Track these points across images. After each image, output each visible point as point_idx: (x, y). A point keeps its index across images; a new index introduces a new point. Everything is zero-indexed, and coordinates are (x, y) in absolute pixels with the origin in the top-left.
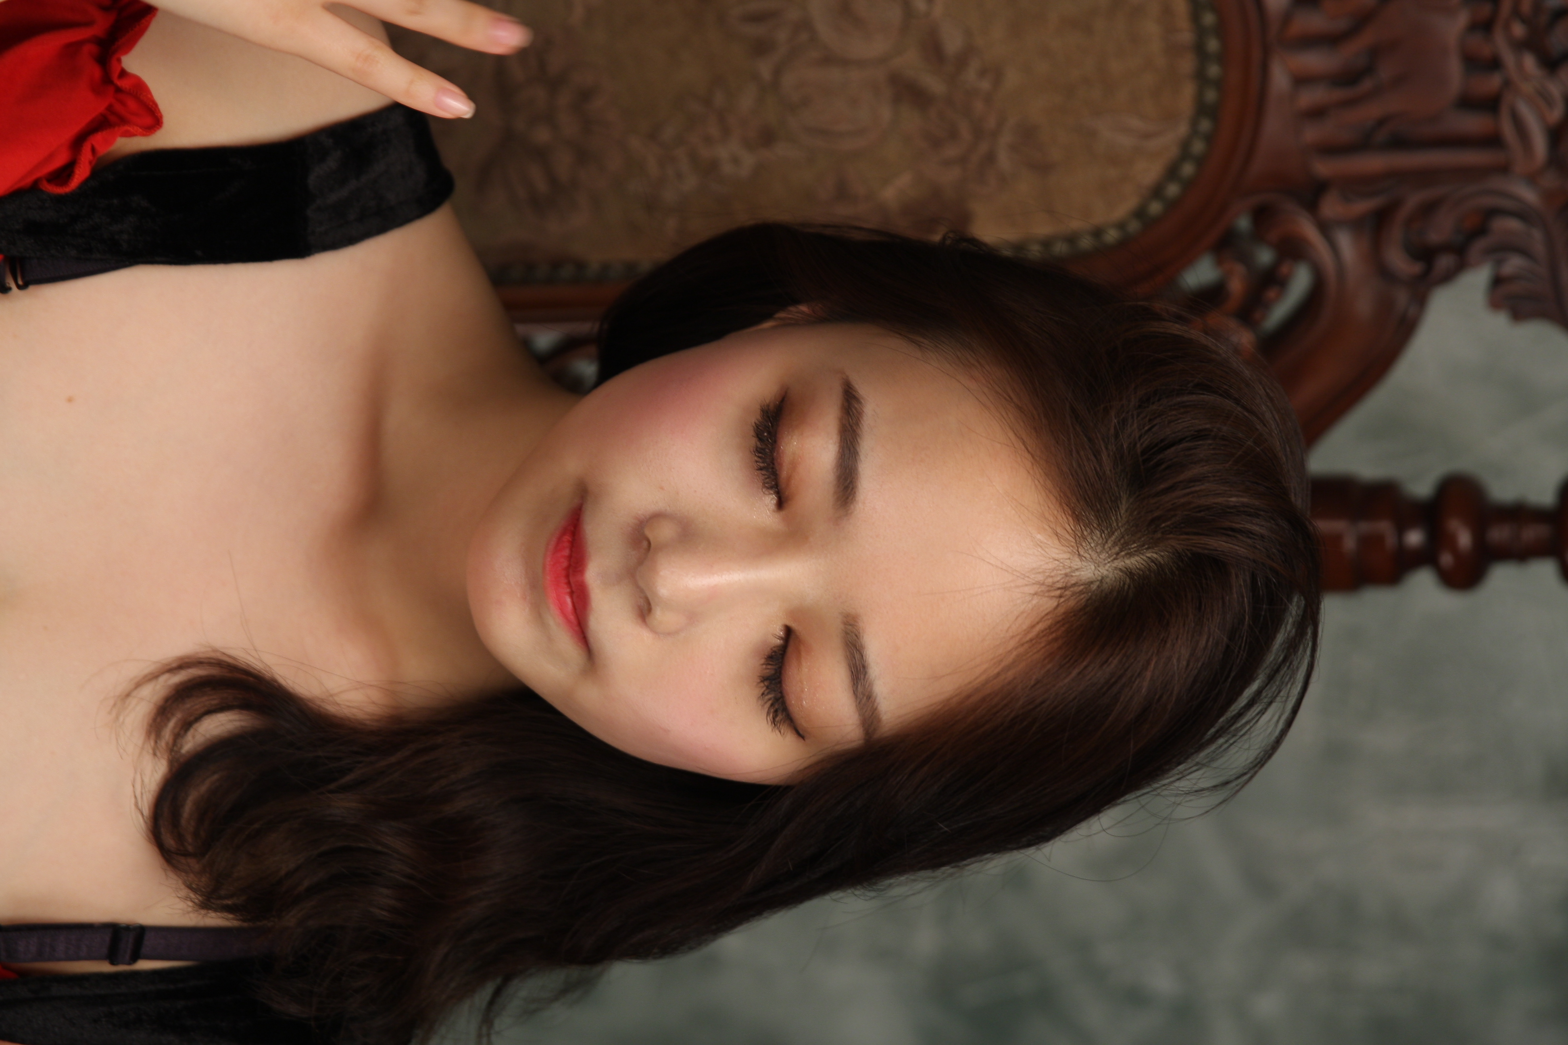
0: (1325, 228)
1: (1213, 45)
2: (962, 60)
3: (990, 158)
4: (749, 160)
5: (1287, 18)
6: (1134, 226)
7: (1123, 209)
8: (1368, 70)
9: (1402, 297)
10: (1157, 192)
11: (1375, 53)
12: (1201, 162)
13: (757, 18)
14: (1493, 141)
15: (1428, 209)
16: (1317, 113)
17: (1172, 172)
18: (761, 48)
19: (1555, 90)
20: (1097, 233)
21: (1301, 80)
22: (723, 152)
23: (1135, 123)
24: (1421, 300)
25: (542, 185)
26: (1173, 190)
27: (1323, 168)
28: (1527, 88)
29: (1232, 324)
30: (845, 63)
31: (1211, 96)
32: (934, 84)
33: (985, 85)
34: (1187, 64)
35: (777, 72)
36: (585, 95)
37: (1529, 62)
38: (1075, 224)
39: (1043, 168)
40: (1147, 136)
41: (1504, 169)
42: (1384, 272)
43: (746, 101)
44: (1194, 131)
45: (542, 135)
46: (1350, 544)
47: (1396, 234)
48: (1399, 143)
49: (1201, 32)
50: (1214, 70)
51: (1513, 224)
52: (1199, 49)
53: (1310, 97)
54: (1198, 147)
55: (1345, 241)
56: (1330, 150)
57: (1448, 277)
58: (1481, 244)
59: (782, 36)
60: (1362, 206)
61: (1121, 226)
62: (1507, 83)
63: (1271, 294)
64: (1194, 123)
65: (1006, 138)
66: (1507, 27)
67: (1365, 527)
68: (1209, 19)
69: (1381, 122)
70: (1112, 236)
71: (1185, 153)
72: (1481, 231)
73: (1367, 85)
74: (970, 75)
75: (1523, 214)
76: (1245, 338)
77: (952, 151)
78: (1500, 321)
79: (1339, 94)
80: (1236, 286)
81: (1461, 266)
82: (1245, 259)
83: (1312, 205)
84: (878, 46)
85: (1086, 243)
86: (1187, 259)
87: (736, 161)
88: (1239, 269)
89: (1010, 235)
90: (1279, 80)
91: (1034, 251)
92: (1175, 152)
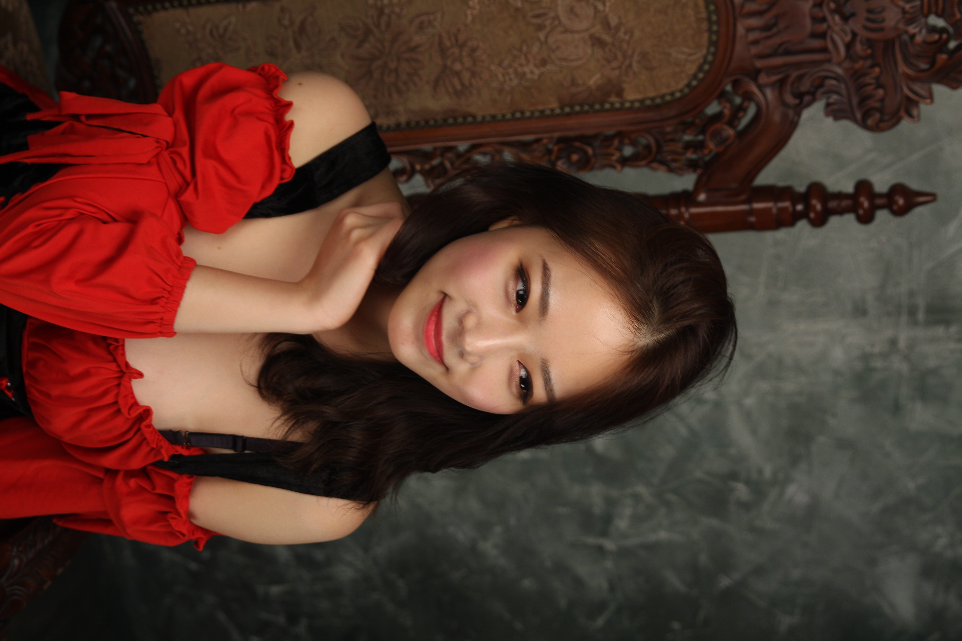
0: (761, 88)
1: (714, 18)
2: (617, 29)
3: (630, 66)
4: (537, 72)
5: (742, 6)
6: (686, 91)
7: (682, 84)
8: (775, 25)
9: (791, 113)
10: (695, 76)
11: (777, 17)
12: (711, 63)
13: (537, 16)
15: (800, 78)
16: (756, 42)
17: (700, 69)
18: (540, 28)
19: (847, 29)
20: (672, 94)
21: (749, 30)
22: (527, 69)
23: (686, 50)
24: (799, 114)
25: (458, 87)
26: (701, 75)
27: (759, 64)
28: (837, 28)
29: (726, 127)
30: (572, 32)
31: (714, 38)
32: (607, 38)
33: (627, 37)
34: (705, 26)
36: (474, 50)
37: (837, 18)
38: (664, 91)
39: (650, 69)
40: (690, 55)
41: (829, 61)
42: (784, 104)
43: (535, 49)
44: (708, 52)
45: (458, 67)
46: (774, 211)
47: (788, 88)
48: (788, 53)
49: (709, 13)
50: (715, 28)
51: (833, 82)
52: (709, 19)
53: (753, 36)
54: (710, 58)
55: (769, 92)
56: (761, 56)
57: (809, 104)
58: (821, 90)
59: (548, 23)
60: (774, 78)
61: (681, 91)
62: (829, 27)
63: (741, 114)
64: (708, 49)
65: (636, 58)
66: (828, 5)
67: (780, 204)
68: (712, 8)
69: (781, 45)
70: (678, 95)
71: (705, 61)
72: (821, 85)
73: (775, 30)
74: (621, 34)
75: (837, 78)
76: (730, 132)
77: (615, 64)
78: (830, 121)
79: (764, 34)
80: (727, 112)
81: (813, 100)
82: (730, 101)
83: (755, 79)
84: (585, 25)
85: (668, 98)
86: (707, 103)
87: (532, 72)
88: (728, 105)
89: (639, 96)
90: (741, 30)
91: (648, 102)
92: (701, 60)
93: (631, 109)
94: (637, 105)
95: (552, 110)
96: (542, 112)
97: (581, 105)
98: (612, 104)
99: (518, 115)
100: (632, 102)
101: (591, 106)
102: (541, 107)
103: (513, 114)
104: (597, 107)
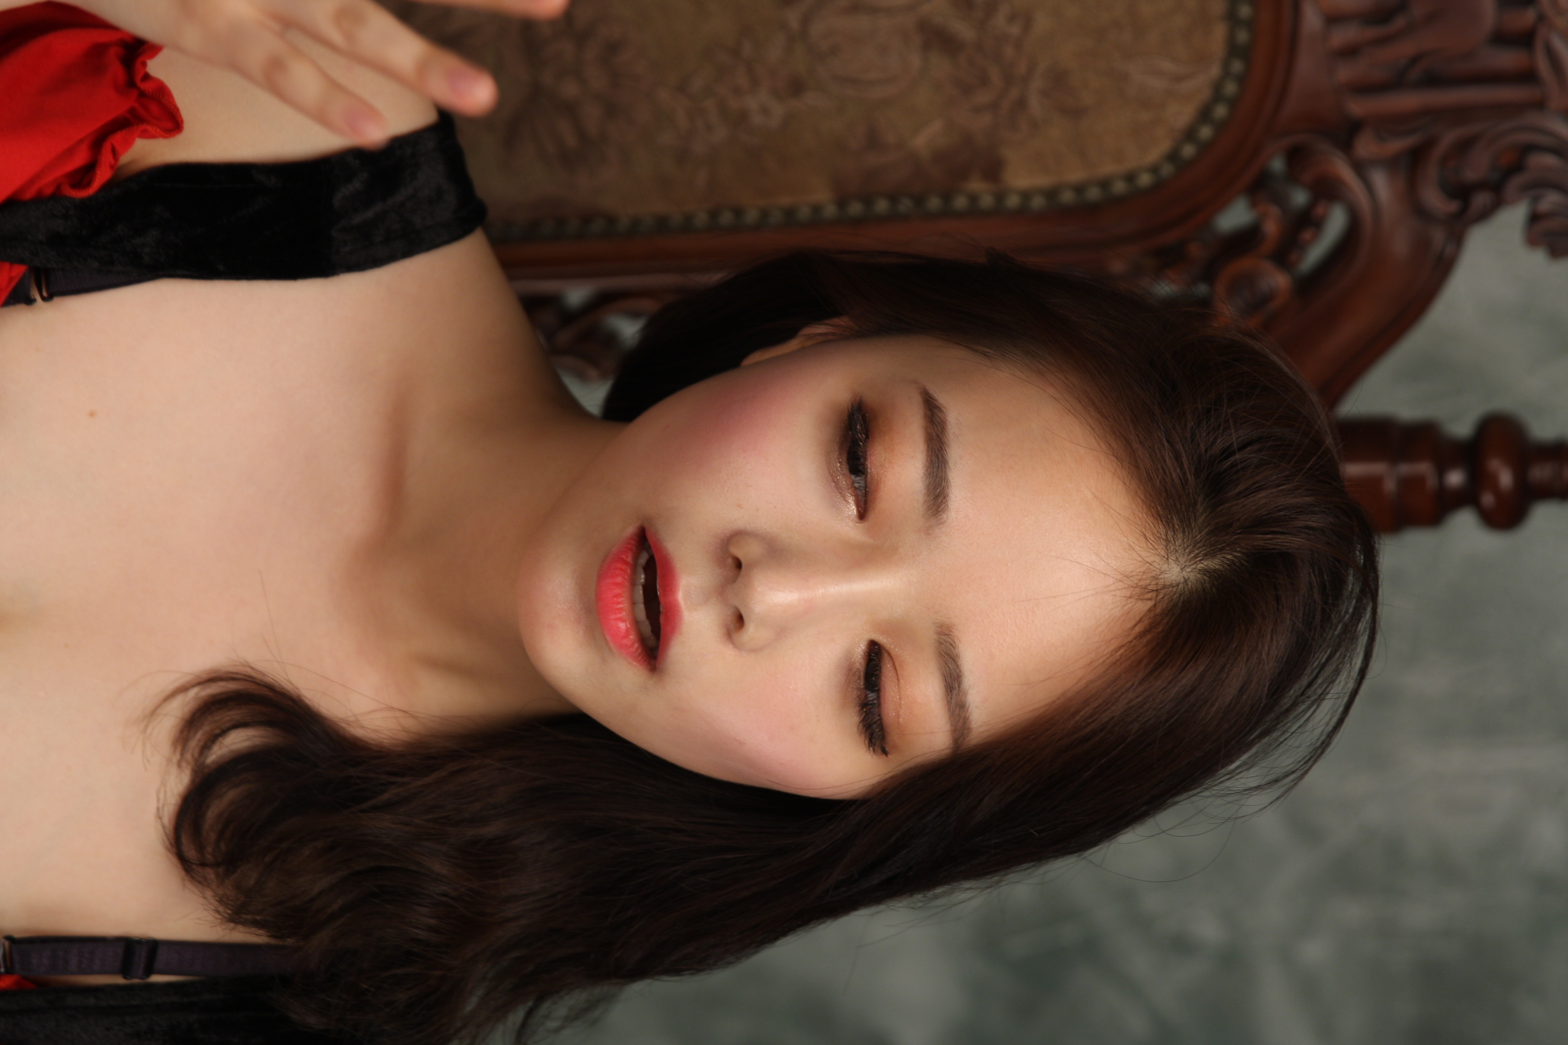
0: (1360, 168)
2: (991, 6)
3: (1021, 104)
4: (778, 110)
6: (1167, 170)
7: (1156, 153)
8: (1400, 8)
9: (1438, 236)
10: (1190, 134)
12: (1233, 103)
14: (1528, 76)
15: (1464, 146)
16: (1350, 52)
17: (1204, 115)
20: (1130, 178)
21: (1333, 19)
22: (752, 103)
23: (1167, 65)
24: (1458, 239)
25: (571, 141)
26: (1206, 132)
27: (1357, 107)
28: (1561, 22)
29: (1268, 267)
30: (874, 10)
31: (1243, 36)
32: (964, 30)
33: (1015, 30)
34: (1218, 5)
35: (806, 21)
36: (613, 48)
38: (1108, 168)
39: (1075, 113)
40: (1179, 79)
41: (1540, 105)
42: (1420, 211)
43: (775, 51)
44: (1226, 73)
45: (570, 89)
46: (1390, 486)
47: (1431, 171)
48: (1433, 81)
50: (1245, 11)
51: (1550, 160)
53: (1343, 36)
54: (1230, 88)
55: (1380, 180)
56: (1364, 89)
57: (1485, 215)
58: (1517, 181)
60: (1397, 145)
61: (1154, 169)
62: (1541, 18)
63: (1307, 235)
64: (1226, 66)
65: (1037, 84)
67: (1405, 469)
69: (1415, 60)
70: (1145, 180)
71: (1217, 95)
72: (1517, 167)
73: (1400, 22)
74: (1000, 20)
75: (1560, 150)
76: (1278, 279)
77: (982, 98)
78: (1538, 258)
79: (1372, 32)
80: (1271, 228)
81: (1498, 203)
82: (1280, 200)
83: (1346, 145)
85: (1120, 187)
86: (1220, 202)
87: (765, 111)
88: (1274, 211)
89: (1043, 181)
90: (1312, 19)
91: (1067, 197)
92: (1206, 94)
93: (1022, 213)
94: (1038, 202)
95: (817, 209)
96: (790, 213)
97: (893, 198)
98: (973, 199)
99: (726, 218)
100: (1026, 195)
101: (919, 200)
102: (785, 200)
103: (714, 214)
104: (934, 203)
